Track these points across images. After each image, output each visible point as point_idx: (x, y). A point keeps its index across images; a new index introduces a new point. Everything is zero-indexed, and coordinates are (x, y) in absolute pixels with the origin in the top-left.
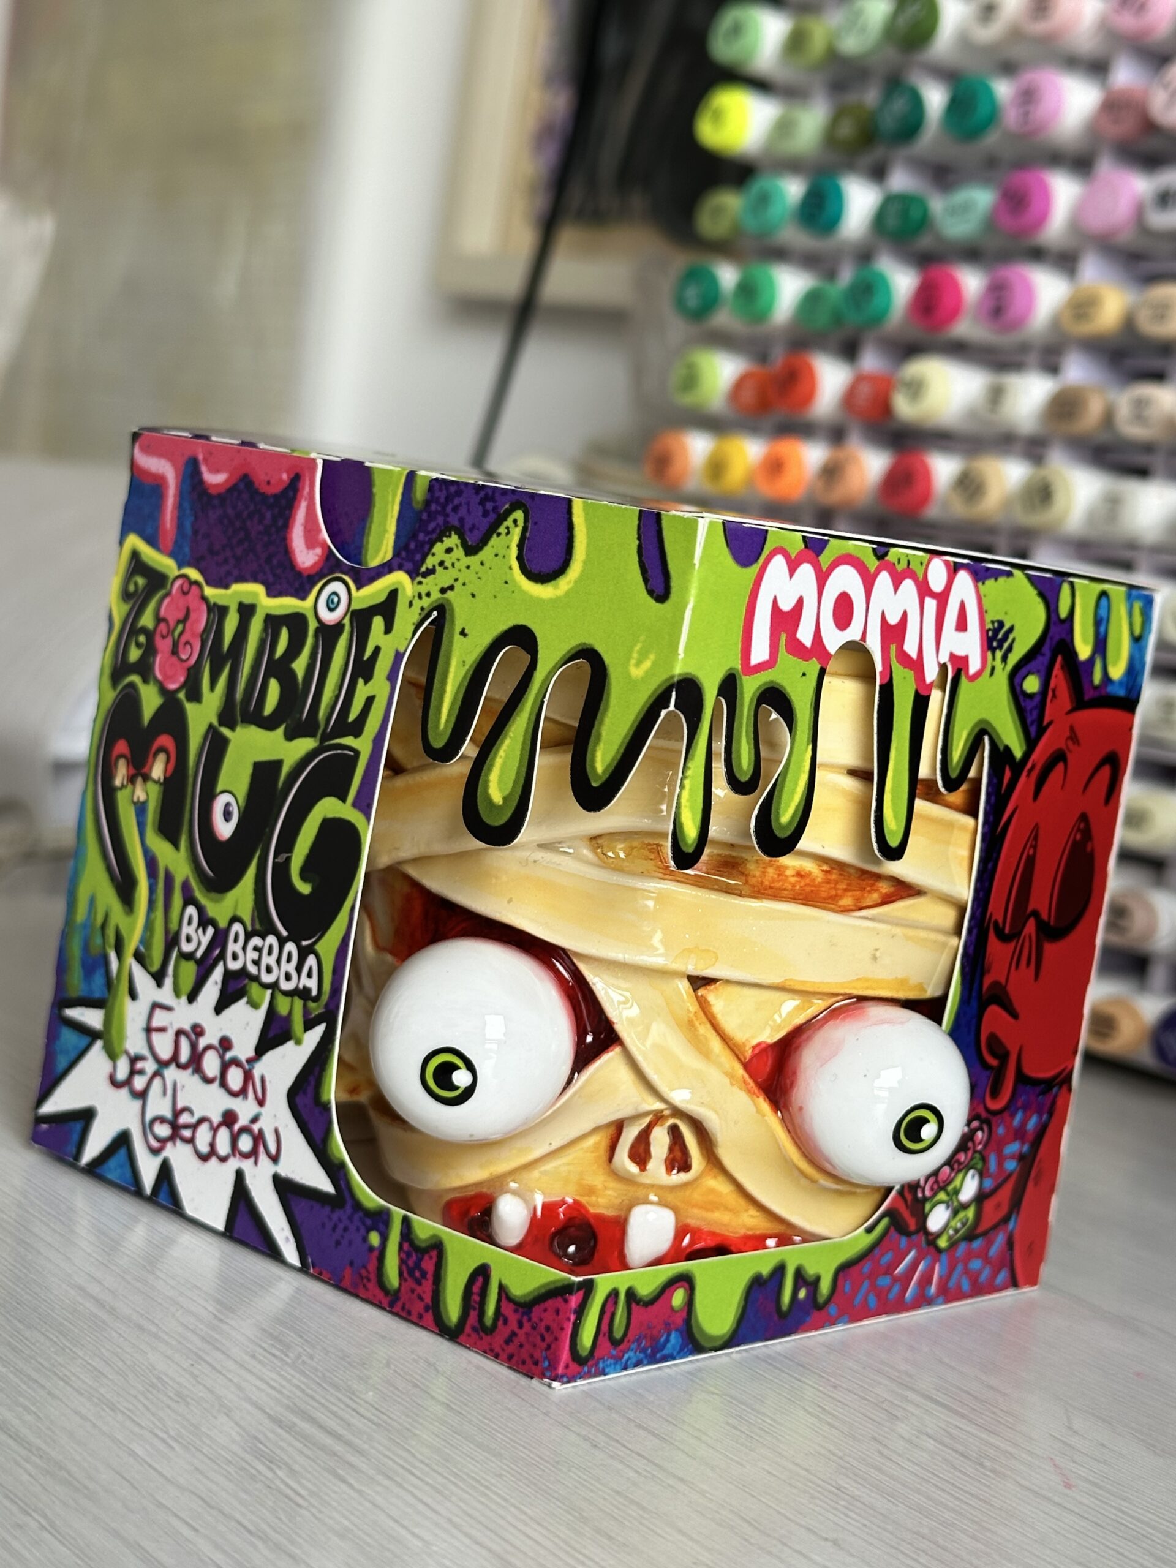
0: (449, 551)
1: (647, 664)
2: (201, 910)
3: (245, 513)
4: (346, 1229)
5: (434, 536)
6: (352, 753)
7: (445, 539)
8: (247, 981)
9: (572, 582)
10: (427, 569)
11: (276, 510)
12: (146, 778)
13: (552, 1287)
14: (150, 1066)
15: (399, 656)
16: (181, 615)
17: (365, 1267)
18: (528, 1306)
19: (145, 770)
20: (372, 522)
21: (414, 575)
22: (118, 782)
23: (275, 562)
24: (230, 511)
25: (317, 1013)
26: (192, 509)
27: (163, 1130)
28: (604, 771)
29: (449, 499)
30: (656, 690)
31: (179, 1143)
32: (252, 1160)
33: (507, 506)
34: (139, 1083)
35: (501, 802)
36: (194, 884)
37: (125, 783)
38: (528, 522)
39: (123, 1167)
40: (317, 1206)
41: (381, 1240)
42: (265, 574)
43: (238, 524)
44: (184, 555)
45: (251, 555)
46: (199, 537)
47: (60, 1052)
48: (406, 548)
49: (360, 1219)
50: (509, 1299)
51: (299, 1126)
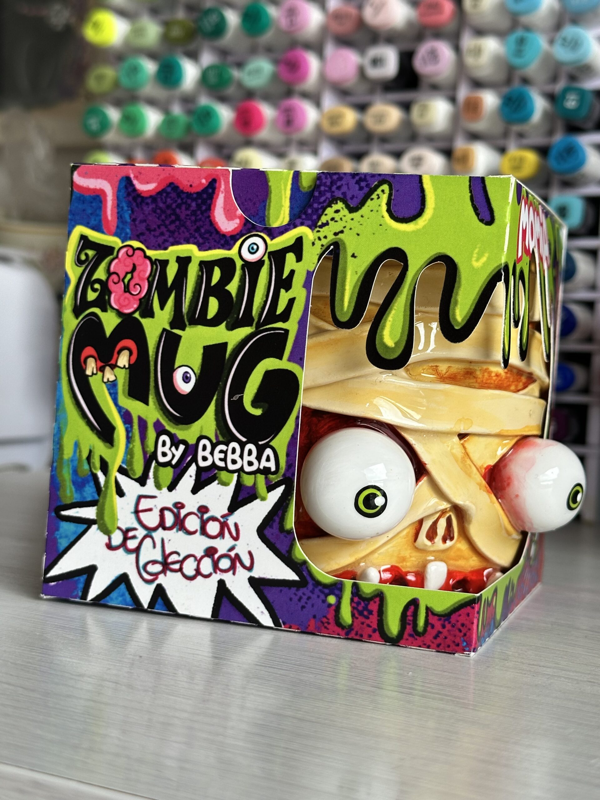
0: (337, 211)
1: (484, 259)
2: (172, 437)
3: (174, 206)
4: (309, 598)
5: (325, 204)
6: (283, 332)
7: (333, 205)
8: (216, 471)
9: (427, 220)
10: (322, 223)
11: (200, 201)
12: (114, 366)
13: (463, 602)
14: (141, 533)
15: (309, 274)
16: (129, 269)
17: (325, 617)
18: (447, 616)
19: (113, 362)
20: (270, 202)
21: (313, 228)
22: (89, 372)
23: (203, 231)
24: (161, 205)
25: (276, 481)
26: (128, 207)
27: (157, 568)
28: (463, 320)
29: (333, 183)
30: (491, 273)
31: (168, 573)
32: (231, 572)
33: (376, 183)
34: (132, 544)
35: (393, 346)
36: (164, 422)
37: (95, 372)
38: (392, 190)
39: (123, 595)
40: (285, 589)
41: (337, 599)
42: (196, 238)
43: (169, 212)
44: (127, 234)
45: (182, 229)
46: (137, 222)
47: (61, 537)
48: (305, 213)
49: (320, 591)
50: (434, 614)
51: (267, 547)
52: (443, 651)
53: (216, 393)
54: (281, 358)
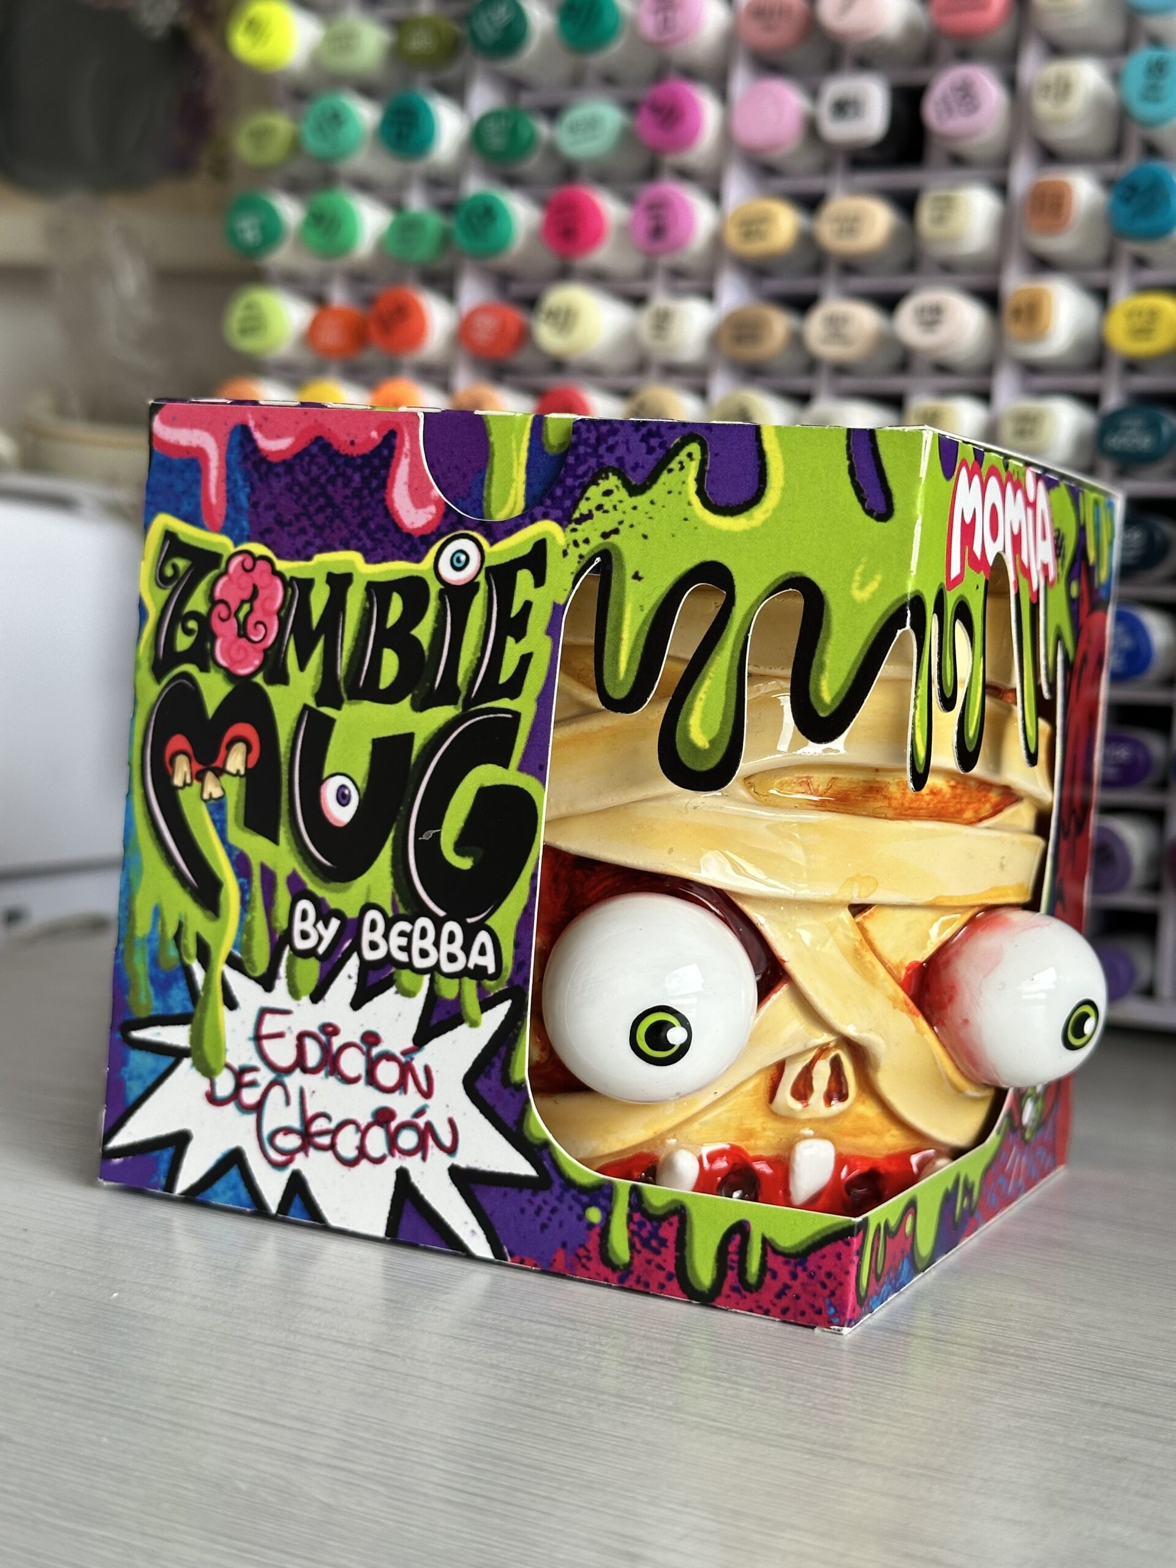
0: (608, 493)
1: (873, 586)
2: (318, 903)
3: (323, 479)
4: (554, 1210)
5: (586, 479)
6: (509, 716)
7: (600, 481)
8: (393, 970)
9: (770, 512)
10: (582, 515)
11: (367, 471)
12: (220, 772)
13: (830, 1232)
14: (265, 1076)
15: (557, 609)
16: (247, 594)
17: (582, 1246)
18: (800, 1257)
19: (218, 763)
20: (492, 473)
21: (565, 523)
22: (178, 781)
23: (372, 526)
24: (301, 478)
25: (497, 991)
26: (245, 480)
27: (292, 1142)
28: (833, 700)
29: (600, 439)
30: (887, 610)
31: (312, 1151)
32: (419, 1155)
33: (677, 440)
34: (250, 1096)
35: (707, 746)
36: (305, 877)
37: (188, 781)
38: (707, 454)
39: (234, 1188)
40: (512, 1192)
41: (602, 1214)
42: (360, 539)
43: (314, 490)
44: (242, 530)
45: (338, 522)
46: (260, 509)
47: (131, 1078)
48: (552, 496)
49: (574, 1197)
50: (777, 1252)
51: (482, 1112)
52: (792, 1321)
53: (395, 826)
54: (506, 765)
